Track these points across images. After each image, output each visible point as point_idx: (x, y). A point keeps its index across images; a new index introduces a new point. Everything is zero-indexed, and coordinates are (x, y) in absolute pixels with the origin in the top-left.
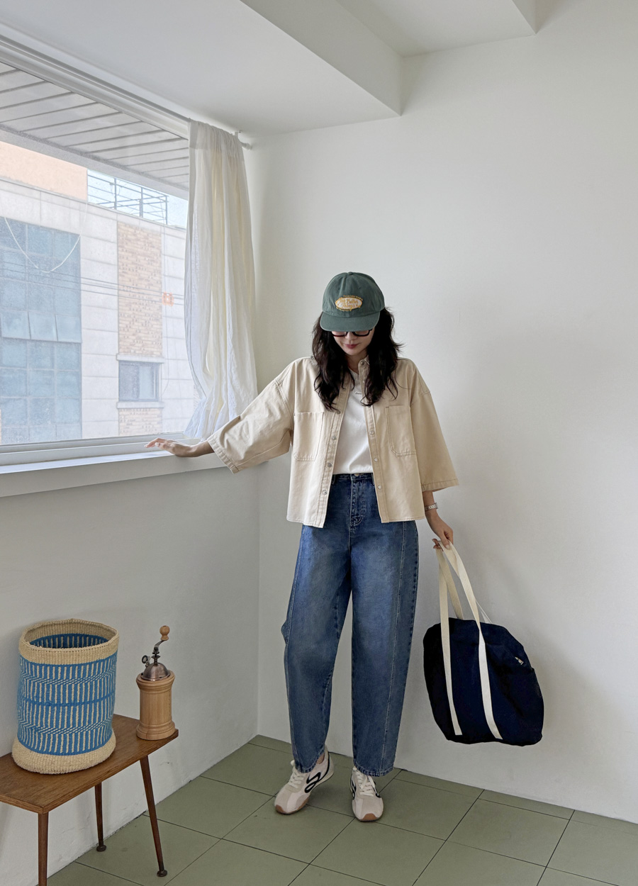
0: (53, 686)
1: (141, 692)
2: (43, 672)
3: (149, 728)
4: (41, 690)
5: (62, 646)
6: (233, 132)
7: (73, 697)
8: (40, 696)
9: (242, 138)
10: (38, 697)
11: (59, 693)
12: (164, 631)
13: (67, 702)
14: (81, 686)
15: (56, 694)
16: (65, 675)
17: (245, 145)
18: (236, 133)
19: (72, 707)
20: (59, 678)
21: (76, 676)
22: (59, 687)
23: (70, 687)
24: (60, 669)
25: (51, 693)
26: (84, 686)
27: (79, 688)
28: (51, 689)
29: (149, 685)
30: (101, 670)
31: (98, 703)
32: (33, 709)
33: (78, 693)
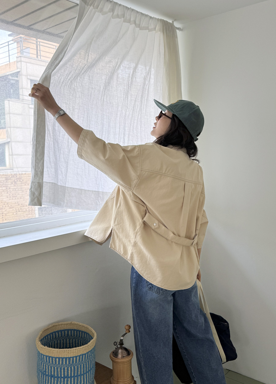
0: (54, 368)
1: (113, 363)
2: (48, 360)
3: (118, 382)
4: (47, 368)
5: (56, 347)
7: (66, 374)
8: (47, 371)
9: (176, 25)
10: (46, 371)
11: (57, 371)
12: (127, 328)
13: (63, 376)
14: (71, 368)
15: (56, 372)
16: (61, 362)
18: (173, 22)
19: (66, 379)
20: (57, 364)
21: (68, 363)
22: (57, 369)
23: (64, 369)
24: (57, 359)
25: (53, 371)
26: (73, 368)
27: (69, 369)
28: (53, 369)
30: (84, 359)
31: (82, 376)
32: (44, 377)
33: (69, 372)
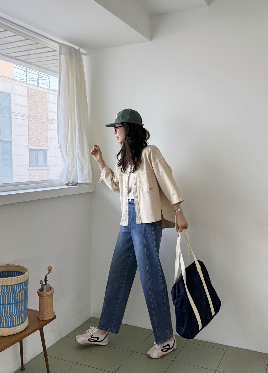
1: (39, 298)
3: (44, 314)
5: (4, 276)
6: (77, 48)
7: (9, 301)
9: (82, 51)
12: (49, 269)
13: (7, 303)
14: (13, 295)
16: (6, 290)
17: (83, 54)
18: (79, 49)
19: (9, 305)
20: (3, 292)
21: (11, 291)
23: (8, 296)
24: (3, 287)
29: (43, 294)
30: (22, 288)
31: (20, 303)
33: (12, 299)
